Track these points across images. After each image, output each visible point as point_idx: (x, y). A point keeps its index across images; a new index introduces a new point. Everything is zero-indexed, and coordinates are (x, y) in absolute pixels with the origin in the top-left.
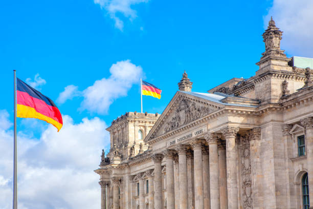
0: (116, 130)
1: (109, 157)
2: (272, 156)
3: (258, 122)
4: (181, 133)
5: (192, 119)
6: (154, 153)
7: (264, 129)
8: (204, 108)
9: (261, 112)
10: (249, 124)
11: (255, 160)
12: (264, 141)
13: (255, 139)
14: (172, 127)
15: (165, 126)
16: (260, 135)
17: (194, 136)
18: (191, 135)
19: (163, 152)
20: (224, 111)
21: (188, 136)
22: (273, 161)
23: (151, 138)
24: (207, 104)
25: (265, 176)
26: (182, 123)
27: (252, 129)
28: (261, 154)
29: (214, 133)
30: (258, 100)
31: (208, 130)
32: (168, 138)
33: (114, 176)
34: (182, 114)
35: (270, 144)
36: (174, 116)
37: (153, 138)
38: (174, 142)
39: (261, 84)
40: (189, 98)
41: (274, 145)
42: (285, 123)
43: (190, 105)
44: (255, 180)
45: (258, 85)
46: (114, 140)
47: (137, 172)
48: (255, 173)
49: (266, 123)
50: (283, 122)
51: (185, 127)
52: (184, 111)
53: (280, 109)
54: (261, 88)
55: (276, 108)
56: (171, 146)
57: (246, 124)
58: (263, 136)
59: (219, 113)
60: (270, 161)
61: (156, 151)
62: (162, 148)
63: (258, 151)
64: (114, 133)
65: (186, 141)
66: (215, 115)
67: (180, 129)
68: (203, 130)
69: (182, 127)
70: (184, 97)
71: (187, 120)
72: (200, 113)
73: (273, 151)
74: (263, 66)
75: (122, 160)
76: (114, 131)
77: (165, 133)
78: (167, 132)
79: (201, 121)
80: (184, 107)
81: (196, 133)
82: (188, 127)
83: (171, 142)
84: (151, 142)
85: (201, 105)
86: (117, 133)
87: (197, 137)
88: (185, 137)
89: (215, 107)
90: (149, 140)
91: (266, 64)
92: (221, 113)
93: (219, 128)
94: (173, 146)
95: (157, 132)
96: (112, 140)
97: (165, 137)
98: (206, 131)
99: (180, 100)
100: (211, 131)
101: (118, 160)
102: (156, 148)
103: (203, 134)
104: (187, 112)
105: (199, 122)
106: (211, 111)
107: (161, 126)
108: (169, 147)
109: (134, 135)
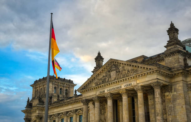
0: (38, 86)
1: (32, 102)
2: (184, 103)
3: (170, 81)
4: (110, 86)
5: (122, 76)
6: (84, 99)
7: (175, 86)
8: (133, 70)
9: (174, 75)
10: (167, 82)
11: (170, 106)
12: (175, 93)
13: (169, 92)
14: (103, 81)
15: (96, 81)
16: (172, 89)
17: (123, 87)
18: (121, 87)
19: (93, 98)
20: (155, 71)
21: (117, 88)
22: (184, 106)
23: (83, 89)
24: (138, 67)
25: (177, 116)
26: (113, 79)
28: (173, 102)
29: (142, 86)
30: (169, 68)
31: (138, 84)
32: (98, 89)
33: (38, 114)
34: (113, 74)
35: (181, 95)
36: (104, 75)
37: (84, 89)
38: (104, 91)
39: (170, 58)
40: (120, 63)
41: (184, 96)
42: (189, 83)
43: (120, 68)
44: (170, 119)
45: (168, 59)
46: (35, 92)
47: (54, 113)
48: (171, 114)
49: (178, 81)
50: (187, 82)
51: (116, 82)
52: (115, 72)
53: (187, 73)
54: (170, 61)
55: (185, 73)
56: (101, 94)
57: (165, 81)
58: (174, 90)
59: (150, 72)
60: (182, 107)
61: (85, 97)
62: (93, 95)
63: (172, 100)
64: (36, 88)
65: (115, 91)
66: (146, 74)
67: (112, 83)
68: (132, 84)
69: (114, 81)
70: (116, 62)
71: (117, 77)
72: (129, 73)
73: (184, 100)
74: (169, 48)
75: (43, 105)
76: (36, 87)
77: (96, 86)
78: (97, 85)
79: (132, 78)
80: (114, 69)
81: (126, 85)
82: (119, 81)
83: (101, 91)
84: (83, 91)
85: (130, 68)
86: (39, 88)
87: (126, 88)
88: (114, 89)
89: (146, 68)
90: (81, 90)
91: (173, 47)
92: (152, 72)
93: (148, 83)
94: (103, 94)
95: (88, 85)
96: (34, 92)
97: (97, 88)
98: (135, 84)
99: (111, 64)
100: (140, 84)
101: (41, 105)
102: (86, 96)
103: (132, 86)
104: (118, 72)
105: (130, 78)
106: (140, 72)
107: (92, 81)
108: (98, 95)
109: (52, 90)
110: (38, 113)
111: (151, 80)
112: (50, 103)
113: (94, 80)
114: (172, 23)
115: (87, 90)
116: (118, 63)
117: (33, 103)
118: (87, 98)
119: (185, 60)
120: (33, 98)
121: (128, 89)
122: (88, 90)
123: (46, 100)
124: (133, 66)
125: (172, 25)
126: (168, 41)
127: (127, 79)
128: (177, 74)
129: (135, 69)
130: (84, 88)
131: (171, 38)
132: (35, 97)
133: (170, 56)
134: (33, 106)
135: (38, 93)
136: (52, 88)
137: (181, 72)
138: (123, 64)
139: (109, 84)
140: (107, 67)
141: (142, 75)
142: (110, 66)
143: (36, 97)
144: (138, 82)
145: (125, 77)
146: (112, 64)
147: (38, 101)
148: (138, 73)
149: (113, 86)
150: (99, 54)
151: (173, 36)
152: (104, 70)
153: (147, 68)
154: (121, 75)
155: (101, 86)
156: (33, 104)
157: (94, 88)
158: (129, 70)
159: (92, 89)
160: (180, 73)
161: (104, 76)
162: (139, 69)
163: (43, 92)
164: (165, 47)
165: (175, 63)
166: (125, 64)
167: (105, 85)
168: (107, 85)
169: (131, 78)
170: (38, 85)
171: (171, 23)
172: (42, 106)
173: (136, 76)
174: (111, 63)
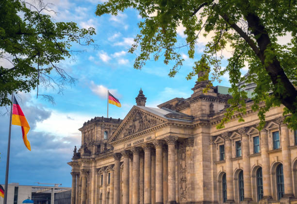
1: (80, 152)
2: (202, 160)
3: (192, 133)
5: (144, 128)
6: (115, 153)
7: (196, 139)
8: (153, 120)
9: (194, 126)
10: (186, 135)
11: (189, 162)
12: (196, 147)
13: (189, 146)
14: (129, 132)
15: (124, 131)
16: (193, 143)
17: (145, 141)
19: (121, 152)
20: (167, 124)
21: (141, 141)
22: (202, 163)
23: (113, 140)
24: (155, 118)
25: (196, 175)
26: (137, 130)
27: (187, 138)
28: (193, 158)
29: (160, 140)
30: (192, 117)
31: (156, 138)
32: (126, 141)
34: (137, 123)
35: (200, 150)
36: (131, 124)
37: (115, 140)
38: (130, 144)
39: (195, 105)
41: (203, 151)
42: (211, 135)
43: (143, 117)
44: (189, 178)
46: (84, 138)
47: (102, 166)
48: (189, 172)
49: (198, 134)
50: (209, 134)
51: (138, 134)
52: (138, 121)
53: (208, 124)
54: (194, 107)
55: (205, 124)
56: (128, 148)
57: (183, 134)
58: (195, 144)
59: (164, 125)
60: (200, 164)
61: (116, 150)
64: (85, 133)
65: (139, 144)
66: (161, 127)
67: (135, 135)
68: (152, 137)
71: (140, 128)
73: (202, 156)
74: (196, 91)
75: (90, 156)
76: (85, 131)
78: (125, 136)
80: (138, 118)
81: (147, 139)
83: (128, 144)
86: (87, 133)
88: (138, 142)
89: (161, 120)
90: (111, 142)
91: (198, 90)
93: (164, 137)
95: (118, 136)
97: (124, 140)
99: (135, 112)
101: (87, 155)
103: (152, 140)
104: (141, 122)
106: (158, 123)
108: (126, 148)
109: (100, 135)
110: (84, 167)
111: (165, 134)
112: (98, 153)
113: (122, 130)
115: (116, 143)
119: (211, 106)
120: (82, 147)
121: (148, 142)
123: (93, 150)
126: (196, 82)
127: (147, 131)
136: (100, 133)
137: (200, 123)
138: (144, 112)
141: (158, 127)
144: (156, 136)
145: (146, 129)
146: (137, 111)
147: (84, 151)
149: (136, 139)
152: (130, 119)
156: (82, 154)
157: (122, 140)
158: (150, 120)
159: (120, 141)
161: (130, 126)
162: (158, 120)
164: (193, 89)
165: (198, 111)
166: (146, 113)
167: (130, 137)
168: (132, 137)
169: (150, 130)
172: (88, 157)
173: (154, 129)
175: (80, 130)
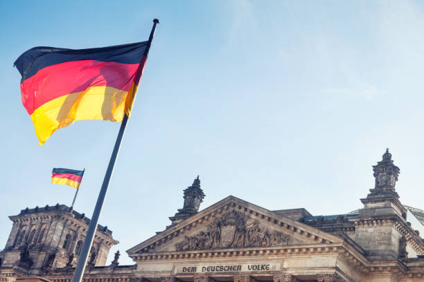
0: (28, 223)
1: (2, 257)
4: (214, 259)
5: (247, 242)
6: (139, 276)
8: (279, 234)
9: (373, 269)
14: (197, 245)
15: (180, 239)
17: (245, 269)
18: (240, 267)
19: (162, 278)
20: (335, 249)
21: (230, 268)
23: (143, 251)
24: (295, 230)
26: (224, 245)
30: (364, 250)
31: (285, 269)
32: (180, 260)
34: (228, 232)
36: (205, 229)
37: (147, 252)
38: (194, 269)
39: (371, 230)
40: (251, 212)
43: (248, 223)
45: (364, 229)
46: (17, 235)
51: (232, 253)
52: (233, 228)
53: (403, 273)
54: (368, 235)
55: (400, 271)
56: (186, 274)
59: (323, 249)
61: (144, 272)
62: (163, 272)
64: (21, 226)
65: (224, 273)
66: (312, 250)
67: (219, 253)
68: (271, 267)
69: (225, 250)
70: (240, 207)
71: (235, 242)
72: (268, 239)
74: (370, 205)
75: (29, 268)
76: (23, 223)
77: (177, 251)
78: (181, 250)
79: (275, 252)
80: (233, 221)
81: (253, 267)
82: (238, 253)
83: (187, 267)
84: (141, 257)
85: (272, 228)
86: (28, 228)
87: (253, 273)
88: (221, 267)
89: (313, 237)
90: (137, 253)
91: (381, 204)
92: (327, 249)
93: (311, 273)
94: (190, 274)
95: (159, 245)
96: (15, 234)
97: (178, 256)
98: (278, 269)
99: (227, 209)
100: (289, 272)
101: (24, 267)
102: (145, 270)
103: (269, 273)
104: (241, 230)
105: (268, 252)
106: (295, 242)
107: (171, 238)
108: (177, 274)
109: (58, 238)
112: (47, 268)
113: (177, 236)
114: (387, 151)
115: (151, 257)
116: (246, 209)
117: (4, 259)
118: (147, 276)
119: (402, 242)
120: (9, 249)
121: (256, 275)
122: (157, 256)
123: (41, 258)
124: (282, 224)
125: (387, 156)
126: (370, 190)
127: (261, 252)
128: (381, 269)
129: (286, 232)
130: (146, 249)
131: (380, 184)
132: (14, 246)
133: (371, 225)
134: (3, 266)
135: (24, 240)
136: (60, 234)
137: (392, 267)
138: (257, 214)
139: (213, 254)
140: (216, 212)
141: (300, 250)
142: (224, 212)
143: (16, 248)
144: (285, 266)
145: (256, 247)
146: (231, 209)
147: (19, 258)
148: (292, 245)
149: (219, 262)
150: (197, 182)
151: (386, 182)
152: (207, 220)
153: (316, 238)
154: (247, 239)
155: (189, 255)
156: (5, 262)
157: (173, 256)
158: (270, 232)
159: (167, 256)
160: (389, 269)
161: (202, 233)
162: (296, 236)
163: (36, 239)
164: (363, 201)
165: (381, 244)
166: (263, 217)
167: (201, 254)
168: (207, 254)
169: (271, 251)
170: (29, 221)
171: (385, 152)
172: (25, 271)
173: (286, 250)
174: (229, 205)
175: (11, 218)
